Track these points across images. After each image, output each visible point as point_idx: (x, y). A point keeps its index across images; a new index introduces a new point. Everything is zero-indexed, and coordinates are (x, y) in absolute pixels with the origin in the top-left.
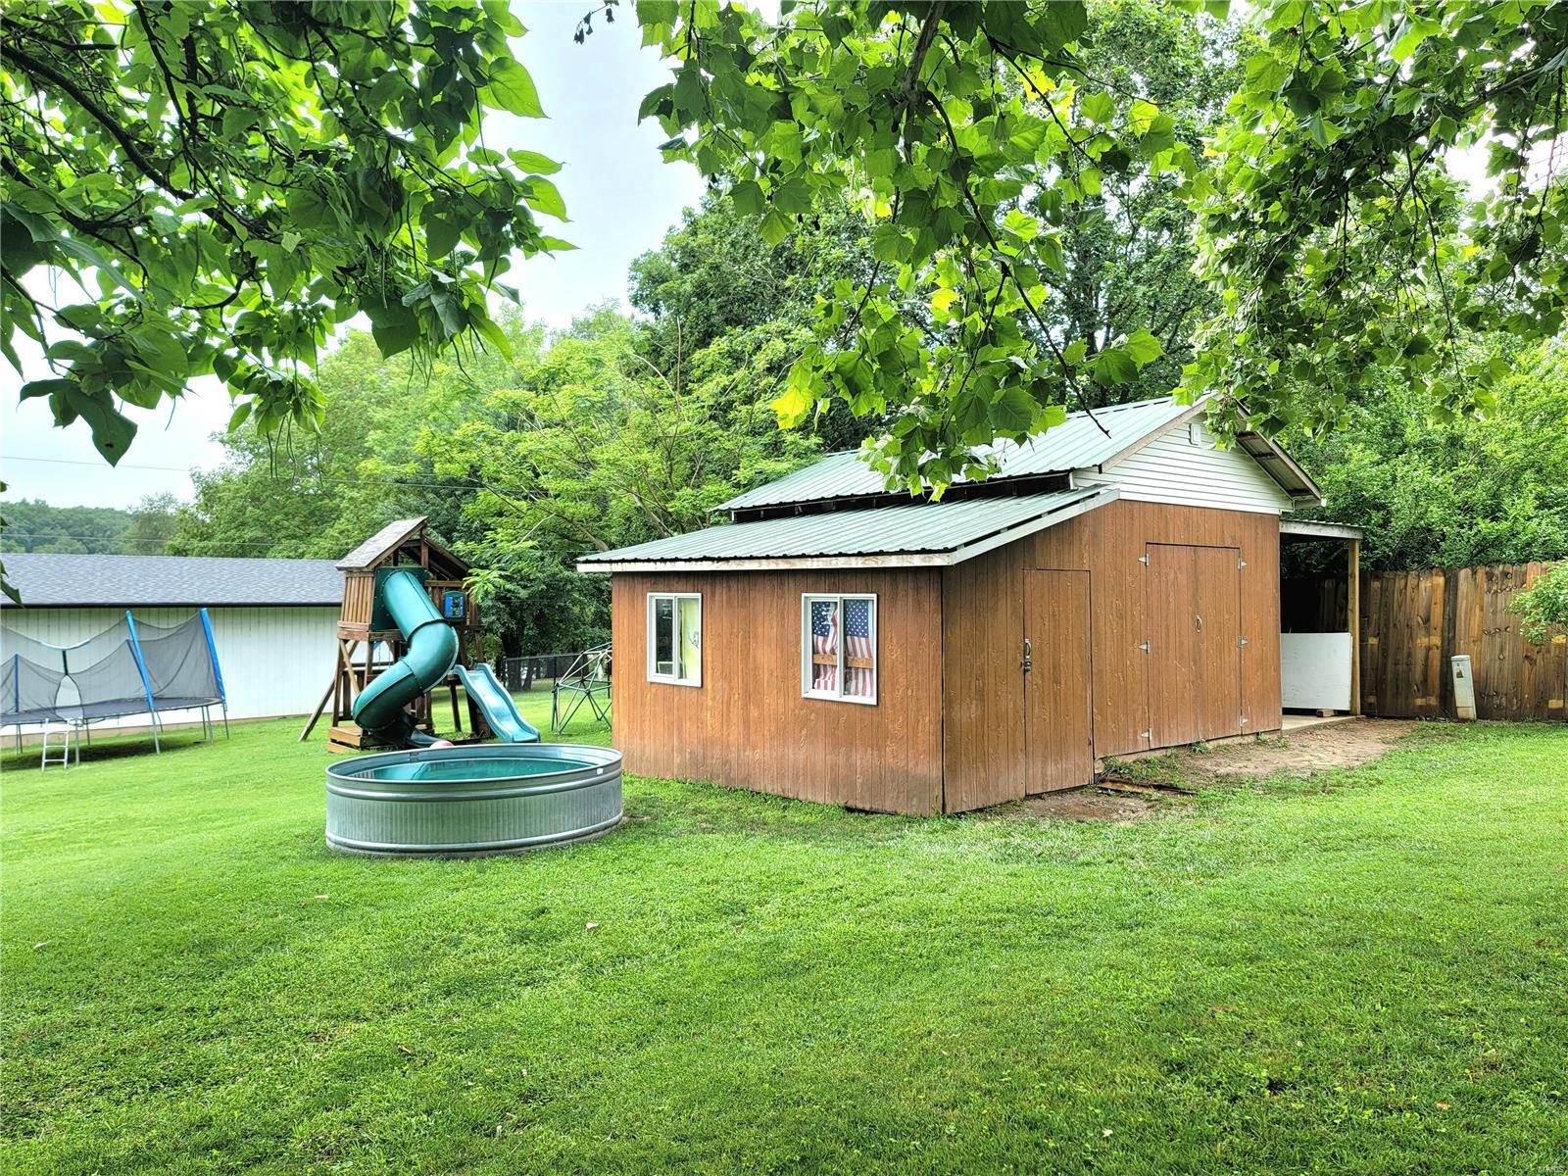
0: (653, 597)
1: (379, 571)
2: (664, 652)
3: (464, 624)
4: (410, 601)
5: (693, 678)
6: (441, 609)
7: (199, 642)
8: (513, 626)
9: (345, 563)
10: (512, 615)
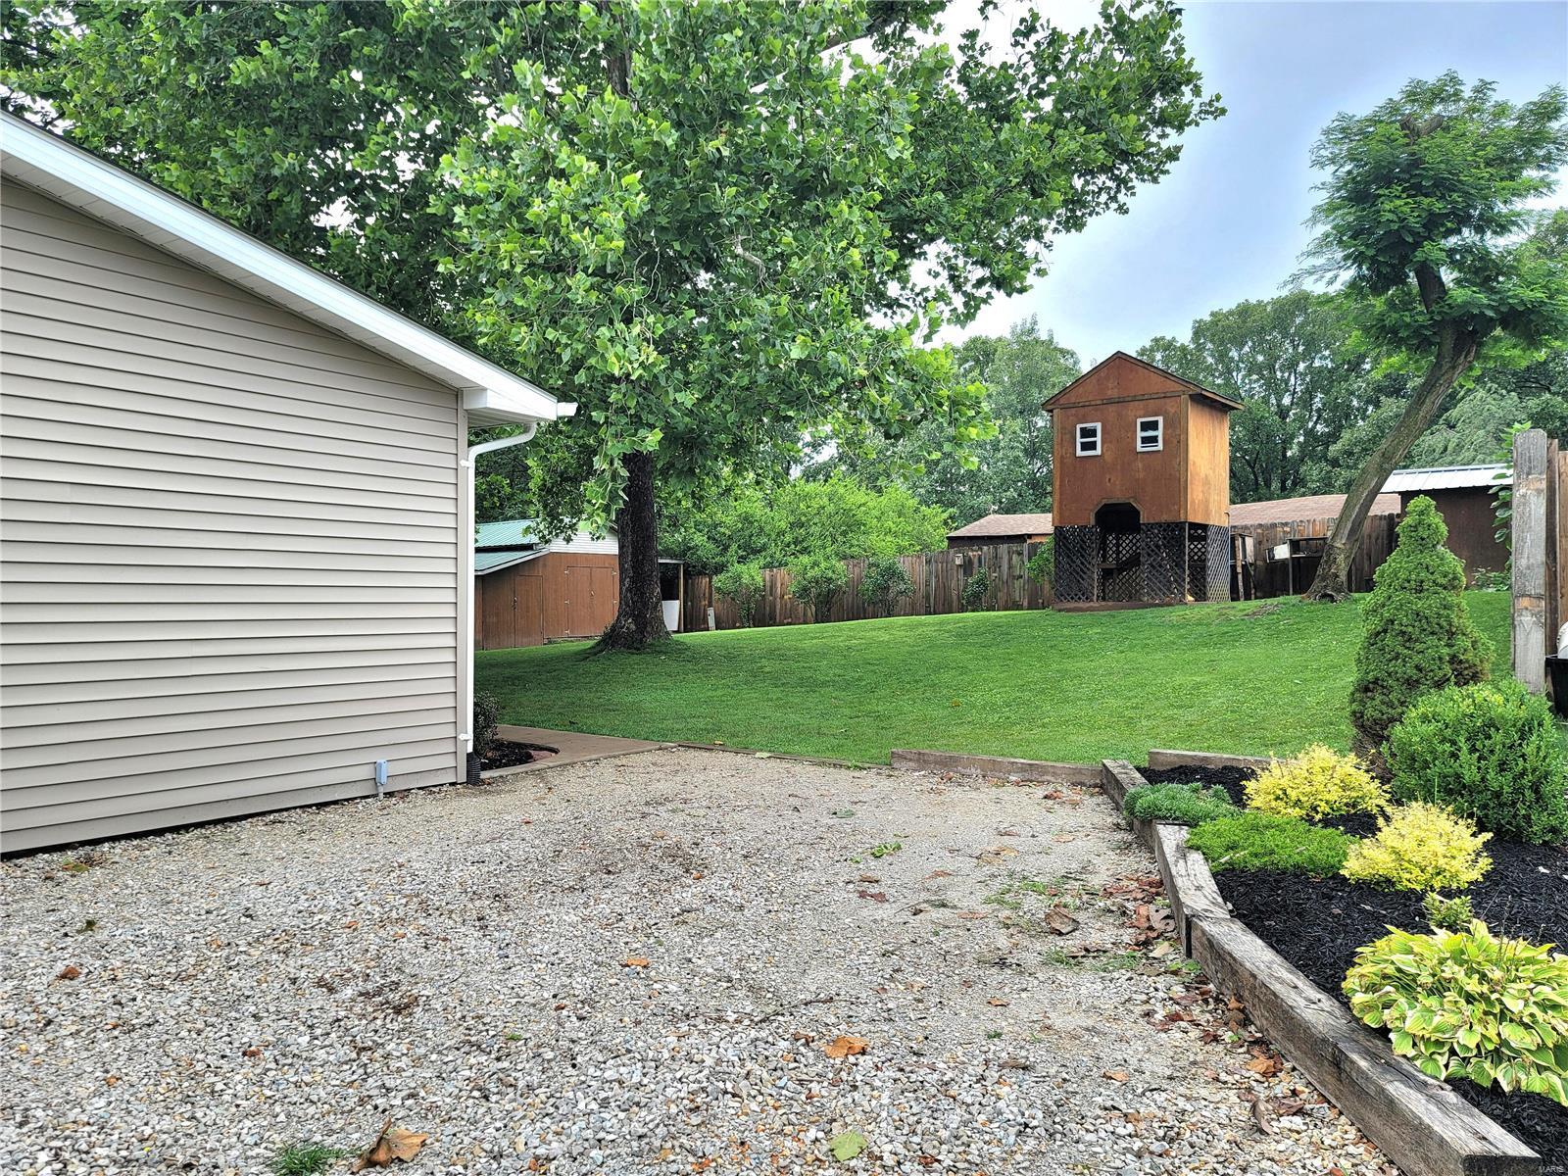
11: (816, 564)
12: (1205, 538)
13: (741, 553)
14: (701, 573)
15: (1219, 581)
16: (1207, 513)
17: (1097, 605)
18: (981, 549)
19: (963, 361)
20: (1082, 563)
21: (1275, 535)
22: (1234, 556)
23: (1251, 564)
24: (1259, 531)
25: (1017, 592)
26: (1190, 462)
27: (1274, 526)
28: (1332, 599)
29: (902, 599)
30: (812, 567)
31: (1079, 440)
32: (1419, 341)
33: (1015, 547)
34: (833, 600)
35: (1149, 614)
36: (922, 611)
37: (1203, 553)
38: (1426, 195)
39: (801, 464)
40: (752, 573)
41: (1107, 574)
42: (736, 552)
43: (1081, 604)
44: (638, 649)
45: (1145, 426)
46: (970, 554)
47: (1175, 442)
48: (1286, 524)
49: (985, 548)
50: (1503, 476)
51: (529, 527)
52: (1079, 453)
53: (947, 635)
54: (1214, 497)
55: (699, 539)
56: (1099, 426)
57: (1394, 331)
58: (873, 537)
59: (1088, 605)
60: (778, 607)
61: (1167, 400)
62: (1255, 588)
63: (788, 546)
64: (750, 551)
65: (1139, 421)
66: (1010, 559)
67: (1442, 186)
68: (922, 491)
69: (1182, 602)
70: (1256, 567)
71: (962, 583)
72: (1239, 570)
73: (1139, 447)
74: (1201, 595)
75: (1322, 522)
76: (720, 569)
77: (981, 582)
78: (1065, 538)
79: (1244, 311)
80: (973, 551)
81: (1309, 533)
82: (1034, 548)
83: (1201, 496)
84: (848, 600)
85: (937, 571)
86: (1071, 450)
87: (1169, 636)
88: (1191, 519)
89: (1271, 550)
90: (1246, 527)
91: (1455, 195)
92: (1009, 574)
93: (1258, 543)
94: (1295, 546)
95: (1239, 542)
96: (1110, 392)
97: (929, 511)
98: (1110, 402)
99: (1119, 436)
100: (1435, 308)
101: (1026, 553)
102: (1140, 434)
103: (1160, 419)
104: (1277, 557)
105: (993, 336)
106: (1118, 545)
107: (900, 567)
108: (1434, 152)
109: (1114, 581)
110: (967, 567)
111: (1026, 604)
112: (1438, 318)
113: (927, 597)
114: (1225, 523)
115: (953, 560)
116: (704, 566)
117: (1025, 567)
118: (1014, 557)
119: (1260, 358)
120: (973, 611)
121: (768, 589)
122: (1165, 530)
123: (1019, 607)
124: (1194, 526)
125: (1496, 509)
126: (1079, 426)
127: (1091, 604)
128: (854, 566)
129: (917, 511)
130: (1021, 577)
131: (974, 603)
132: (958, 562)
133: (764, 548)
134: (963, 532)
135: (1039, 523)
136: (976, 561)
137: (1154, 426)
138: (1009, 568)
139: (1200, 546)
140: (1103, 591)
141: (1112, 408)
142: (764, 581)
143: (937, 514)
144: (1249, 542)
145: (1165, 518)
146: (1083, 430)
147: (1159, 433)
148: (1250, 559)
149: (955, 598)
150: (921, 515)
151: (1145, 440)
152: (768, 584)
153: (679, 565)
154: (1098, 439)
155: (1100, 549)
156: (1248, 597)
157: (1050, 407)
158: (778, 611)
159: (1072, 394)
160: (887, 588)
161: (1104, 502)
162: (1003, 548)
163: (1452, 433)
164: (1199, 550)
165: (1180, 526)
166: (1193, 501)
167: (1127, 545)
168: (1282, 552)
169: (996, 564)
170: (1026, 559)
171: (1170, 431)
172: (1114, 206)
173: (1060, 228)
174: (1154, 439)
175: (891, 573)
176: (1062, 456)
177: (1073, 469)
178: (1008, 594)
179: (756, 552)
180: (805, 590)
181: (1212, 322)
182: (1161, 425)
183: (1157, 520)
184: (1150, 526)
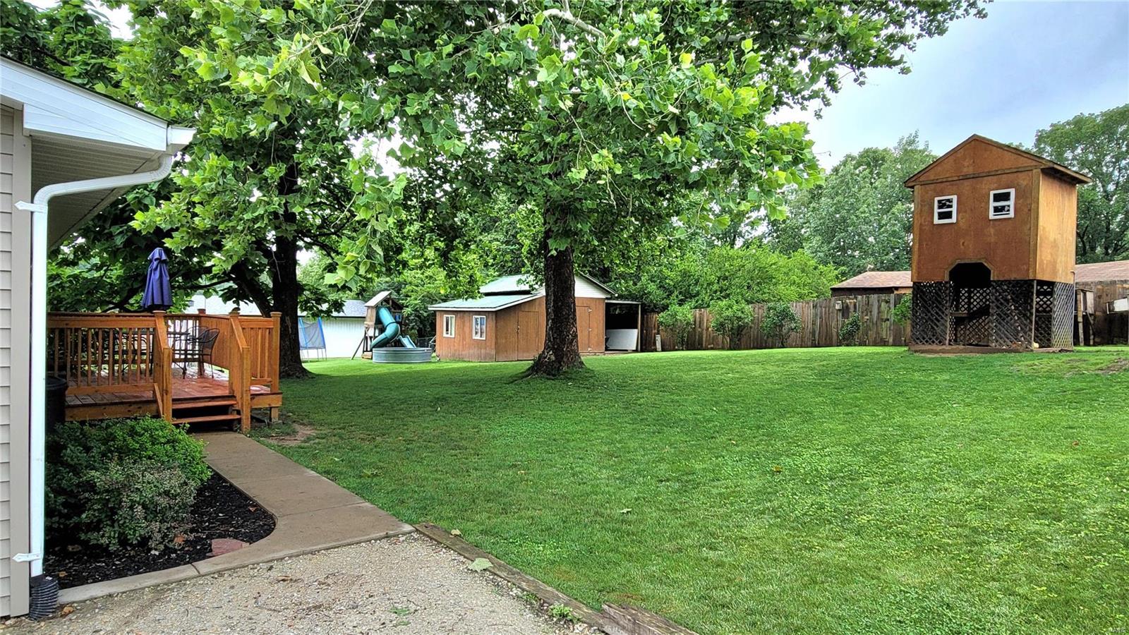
0: (445, 316)
1: (377, 308)
2: (447, 330)
3: (403, 324)
4: (386, 316)
5: (453, 336)
6: (395, 319)
7: (318, 329)
8: (421, 326)
9: (367, 304)
10: (421, 322)
11: (730, 306)
12: (1051, 293)
13: (681, 297)
14: (653, 311)
15: (1062, 331)
16: (1054, 271)
17: (948, 348)
18: (856, 298)
19: (859, 164)
20: (937, 313)
21: (1115, 291)
22: (1076, 309)
23: (1091, 315)
24: (1099, 287)
25: (885, 330)
26: (1040, 228)
27: (1113, 283)
29: (793, 334)
30: (727, 309)
31: (936, 211)
33: (883, 297)
34: (743, 333)
35: (997, 360)
36: (809, 343)
37: (1048, 306)
39: (743, 237)
40: (685, 313)
41: (959, 322)
42: (677, 297)
43: (934, 347)
44: (554, 375)
45: (998, 198)
46: (848, 301)
47: (1026, 210)
48: (1126, 282)
49: (860, 297)
51: (520, 280)
52: (936, 221)
53: (810, 373)
54: (1061, 258)
55: (652, 287)
56: (955, 198)
58: (781, 287)
59: (941, 348)
60: (704, 336)
61: (1020, 174)
62: (1094, 334)
63: (716, 292)
64: (687, 296)
65: (992, 193)
66: (879, 306)
68: (822, 254)
69: (1027, 349)
70: (1095, 317)
71: (840, 323)
72: (1080, 319)
73: (992, 215)
74: (1045, 340)
76: (665, 308)
77: (855, 324)
78: (922, 291)
79: (1079, 122)
80: (850, 299)
82: (899, 297)
83: (1049, 257)
84: (753, 333)
85: (821, 313)
86: (929, 219)
87: (1019, 389)
88: (1039, 277)
89: (1111, 304)
90: (1086, 284)
92: (878, 318)
93: (1098, 297)
95: (1081, 296)
96: (965, 170)
97: (825, 268)
98: (966, 178)
99: (973, 208)
101: (892, 301)
102: (992, 204)
103: (1012, 192)
104: (1117, 309)
105: (881, 148)
106: (969, 298)
107: (792, 310)
109: (965, 327)
110: (845, 311)
111: (891, 340)
113: (813, 333)
114: (1070, 280)
115: (834, 306)
116: (655, 305)
117: (891, 312)
118: (883, 304)
119: (1091, 157)
120: (847, 345)
121: (698, 323)
122: (1013, 286)
123: (884, 343)
124: (1041, 283)
126: (937, 199)
127: (944, 347)
128: (759, 308)
129: (816, 268)
130: (888, 320)
131: (847, 339)
132: (837, 307)
133: (698, 294)
134: (845, 284)
135: (903, 278)
136: (852, 307)
137: (1006, 197)
138: (879, 312)
139: (1045, 299)
140: (955, 335)
141: (966, 183)
142: (695, 317)
143: (831, 270)
144: (1090, 296)
145: (1014, 276)
146: (939, 202)
147: (1011, 203)
148: (1090, 310)
149: (834, 334)
150: (819, 272)
151: (997, 209)
152: (698, 320)
153: (637, 305)
154: (954, 209)
155: (953, 300)
156: (1087, 344)
157: (911, 184)
158: (704, 339)
159: (932, 172)
160: (781, 326)
161: (958, 262)
162: (874, 297)
164: (1045, 303)
165: (1029, 283)
166: (1042, 261)
167: (977, 298)
168: (1122, 305)
169: (868, 310)
170: (892, 306)
171: (1021, 201)
172: (973, 11)
173: (924, 33)
174: (1006, 209)
175: (785, 315)
176: (921, 224)
177: (929, 235)
178: (877, 333)
179: (692, 297)
180: (722, 325)
181: (1052, 131)
182: (1013, 196)
183: (1007, 278)
184: (1000, 283)
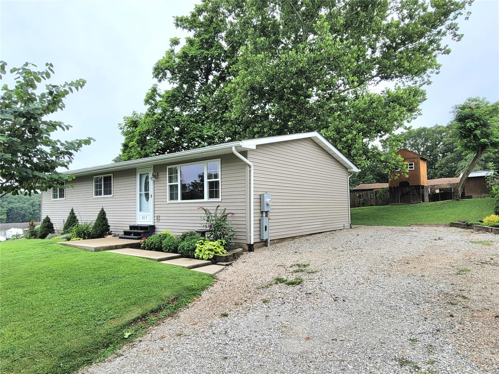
12: (423, 188)
15: (426, 198)
16: (424, 183)
17: (400, 203)
18: (363, 192)
20: (396, 195)
21: (435, 188)
24: (431, 187)
25: (372, 202)
26: (421, 172)
27: (434, 185)
28: (459, 200)
32: (474, 149)
33: (371, 192)
37: (423, 192)
38: (476, 121)
43: (396, 204)
47: (417, 168)
48: (437, 185)
50: (488, 174)
54: (425, 180)
57: (469, 147)
59: (398, 204)
61: (415, 159)
65: (408, 164)
66: (370, 195)
67: (478, 119)
69: (420, 202)
70: (432, 195)
71: (358, 200)
73: (409, 169)
74: (423, 201)
75: (446, 184)
77: (363, 200)
78: (392, 189)
80: (360, 193)
81: (443, 187)
82: (376, 192)
83: (423, 179)
88: (421, 184)
89: (435, 191)
91: (481, 121)
92: (370, 198)
93: (431, 189)
94: (440, 190)
100: (477, 142)
101: (374, 193)
102: (409, 166)
103: (413, 163)
108: (477, 113)
109: (404, 198)
110: (360, 196)
111: (375, 205)
112: (478, 144)
114: (426, 185)
115: (356, 195)
117: (374, 196)
118: (371, 194)
122: (416, 187)
123: (373, 206)
124: (422, 186)
125: (486, 181)
130: (373, 199)
131: (363, 205)
134: (355, 188)
136: (362, 195)
137: (412, 164)
138: (370, 196)
139: (423, 190)
144: (429, 189)
145: (416, 184)
147: (413, 166)
148: (430, 193)
149: (357, 204)
155: (401, 191)
161: (401, 181)
162: (369, 192)
163: (466, 162)
165: (419, 186)
166: (421, 180)
167: (406, 190)
168: (437, 191)
169: (367, 196)
171: (416, 166)
174: (412, 167)
178: (370, 203)
182: (414, 164)
183: (414, 185)
184: (412, 186)
